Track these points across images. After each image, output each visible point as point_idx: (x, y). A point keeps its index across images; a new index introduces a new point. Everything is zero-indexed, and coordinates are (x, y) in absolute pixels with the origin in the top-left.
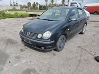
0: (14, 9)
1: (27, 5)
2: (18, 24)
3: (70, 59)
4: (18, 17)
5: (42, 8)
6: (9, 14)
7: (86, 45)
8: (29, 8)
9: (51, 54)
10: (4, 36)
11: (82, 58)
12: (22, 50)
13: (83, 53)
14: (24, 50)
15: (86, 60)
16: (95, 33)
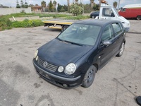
0: (23, 14)
1: (40, 5)
2: (29, 39)
3: (101, 100)
4: (29, 26)
5: (62, 9)
6: (16, 22)
7: (123, 75)
8: (44, 9)
9: (76, 92)
10: (11, 60)
11: (118, 98)
12: (37, 86)
13: (120, 91)
14: (40, 86)
15: (123, 102)
16: (137, 55)
